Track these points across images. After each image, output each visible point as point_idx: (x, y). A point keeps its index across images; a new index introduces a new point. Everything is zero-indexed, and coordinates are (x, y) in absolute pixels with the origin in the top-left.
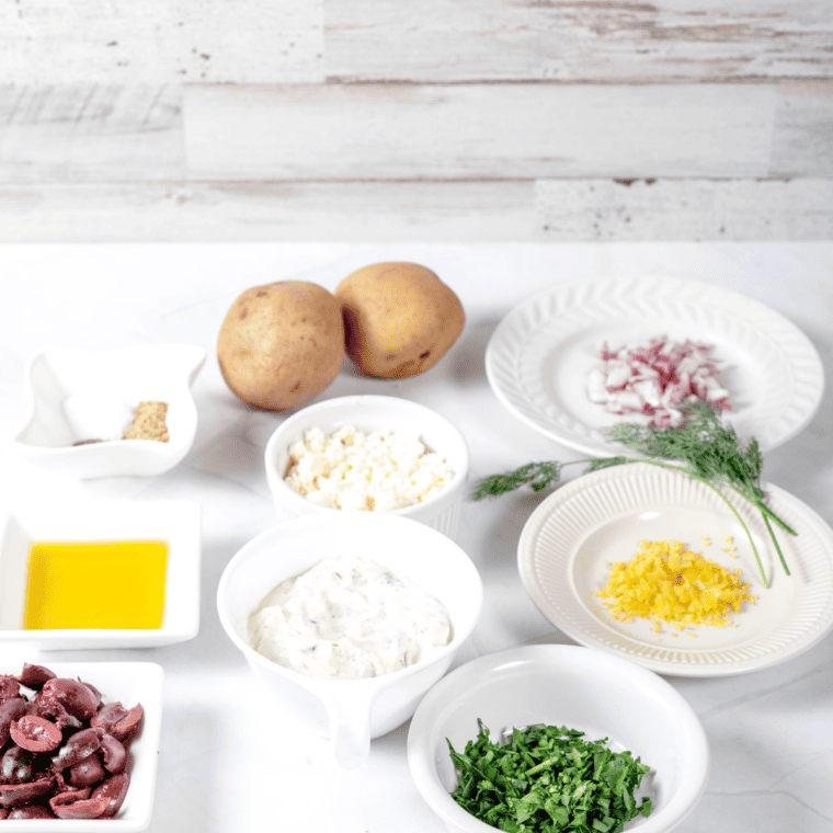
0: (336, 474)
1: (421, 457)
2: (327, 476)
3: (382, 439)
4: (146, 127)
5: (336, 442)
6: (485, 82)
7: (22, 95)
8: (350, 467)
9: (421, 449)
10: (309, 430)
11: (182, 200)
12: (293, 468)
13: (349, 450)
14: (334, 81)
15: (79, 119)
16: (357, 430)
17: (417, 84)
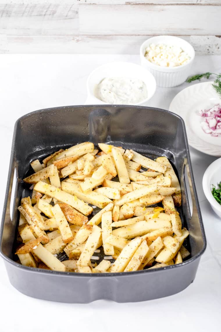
0: (158, 56)
1: (181, 53)
2: (156, 57)
3: (170, 48)
4: (66, 17)
5: (158, 48)
6: (177, 4)
7: (26, 8)
8: (162, 55)
9: (181, 51)
10: (151, 44)
11: (78, 41)
12: (147, 54)
13: (162, 50)
14: (128, 3)
15: (45, 15)
16: (164, 45)
17: (155, 5)
